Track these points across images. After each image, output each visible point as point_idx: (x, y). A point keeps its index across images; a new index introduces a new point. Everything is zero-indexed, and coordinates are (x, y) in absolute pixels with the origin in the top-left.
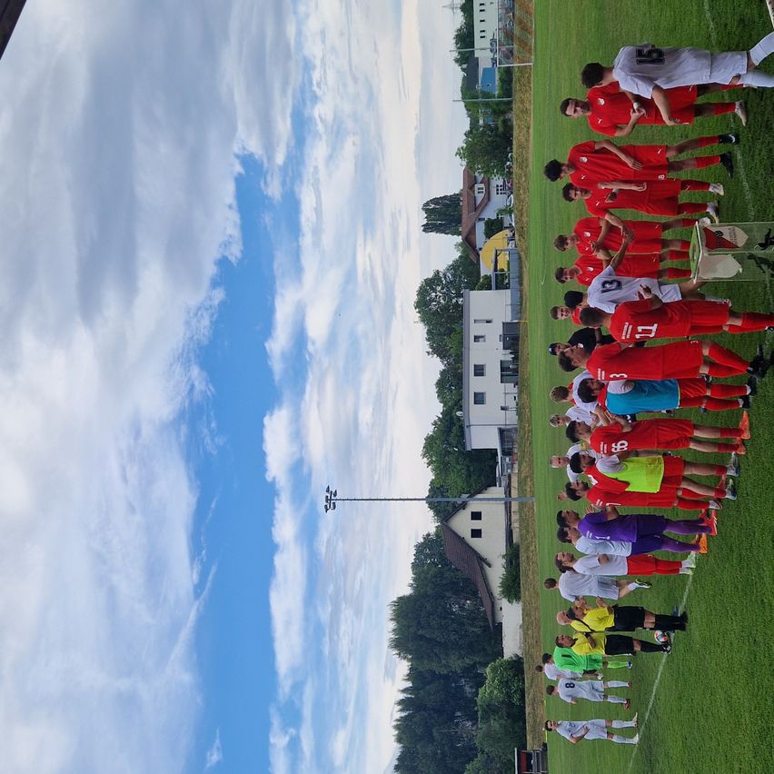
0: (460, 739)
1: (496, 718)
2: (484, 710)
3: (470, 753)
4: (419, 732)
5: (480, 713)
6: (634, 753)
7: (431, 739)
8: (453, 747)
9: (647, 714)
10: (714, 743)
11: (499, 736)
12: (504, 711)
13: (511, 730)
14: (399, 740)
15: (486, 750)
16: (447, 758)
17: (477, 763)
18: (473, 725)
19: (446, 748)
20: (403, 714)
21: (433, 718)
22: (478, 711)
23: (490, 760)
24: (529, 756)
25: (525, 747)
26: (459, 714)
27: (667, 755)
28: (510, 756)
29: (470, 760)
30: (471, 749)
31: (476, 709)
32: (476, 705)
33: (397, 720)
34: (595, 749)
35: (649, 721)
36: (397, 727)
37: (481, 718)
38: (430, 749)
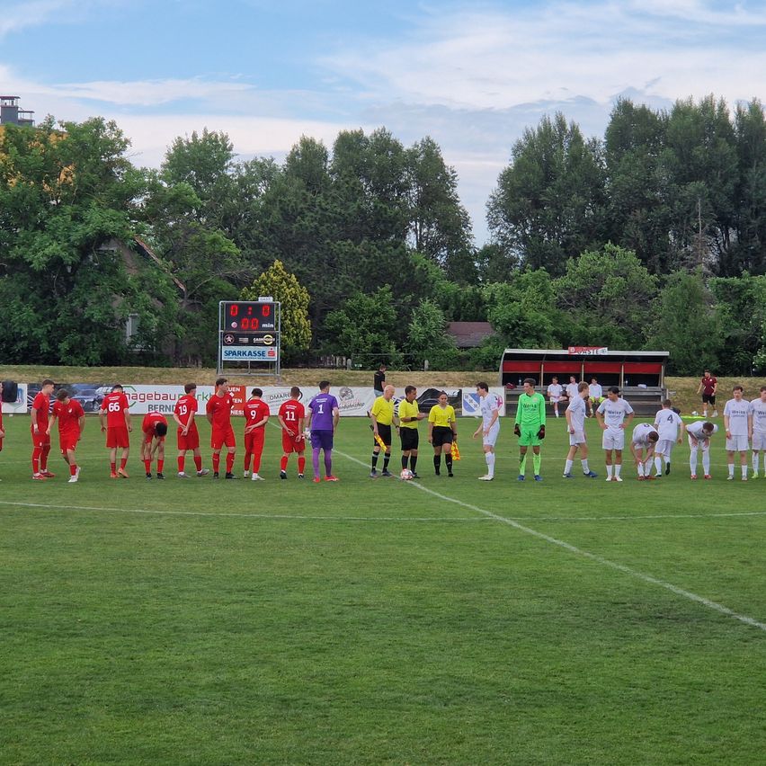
0: (684, 238)
1: (727, 316)
2: (741, 289)
3: (656, 258)
4: (698, 152)
5: (736, 280)
6: (673, 588)
7: (683, 179)
8: (665, 224)
9: (750, 621)
10: (703, 743)
11: (691, 319)
12: (740, 332)
13: (703, 345)
14: (681, 111)
15: (663, 292)
16: (644, 210)
17: (639, 272)
18: (711, 266)
19: (665, 209)
20: (732, 117)
21: (725, 182)
22: (739, 275)
23: (645, 300)
24: (653, 380)
25: (673, 371)
26: (733, 236)
27: (675, 650)
28: (652, 340)
29: (644, 258)
30: (663, 261)
31: (745, 273)
32: (753, 273)
33: (722, 107)
34: (676, 511)
35: (738, 623)
36: (707, 106)
37: (725, 285)
38: (662, 175)
